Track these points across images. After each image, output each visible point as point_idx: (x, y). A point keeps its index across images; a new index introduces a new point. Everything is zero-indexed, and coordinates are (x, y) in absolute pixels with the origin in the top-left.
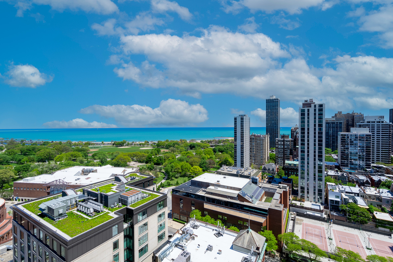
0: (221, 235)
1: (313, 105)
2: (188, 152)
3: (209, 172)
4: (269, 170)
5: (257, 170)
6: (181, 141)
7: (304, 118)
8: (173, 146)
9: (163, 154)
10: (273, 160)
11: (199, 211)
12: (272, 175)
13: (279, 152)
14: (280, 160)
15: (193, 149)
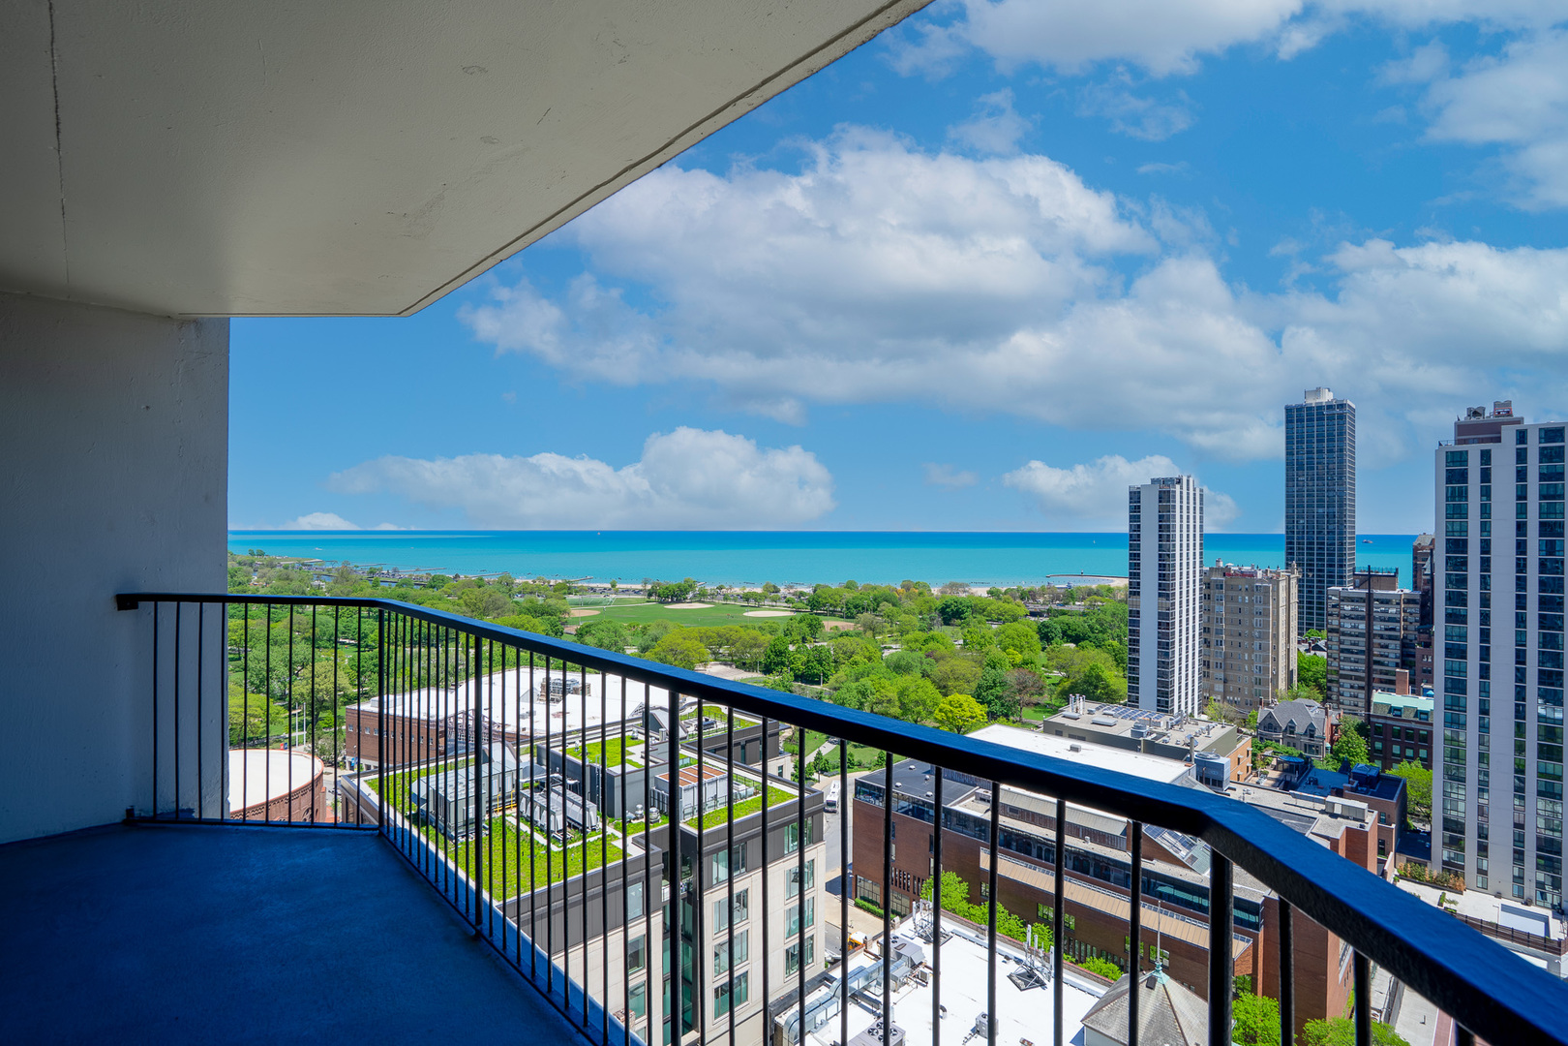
0: (1036, 981)
1: (1508, 434)
2: (931, 633)
3: (1014, 722)
4: (1292, 733)
5: (1228, 728)
6: (907, 587)
7: (1463, 494)
8: (875, 610)
9: (831, 638)
10: (1316, 686)
11: (960, 879)
12: (1301, 755)
13: (1343, 651)
14: (1352, 687)
15: (953, 625)
